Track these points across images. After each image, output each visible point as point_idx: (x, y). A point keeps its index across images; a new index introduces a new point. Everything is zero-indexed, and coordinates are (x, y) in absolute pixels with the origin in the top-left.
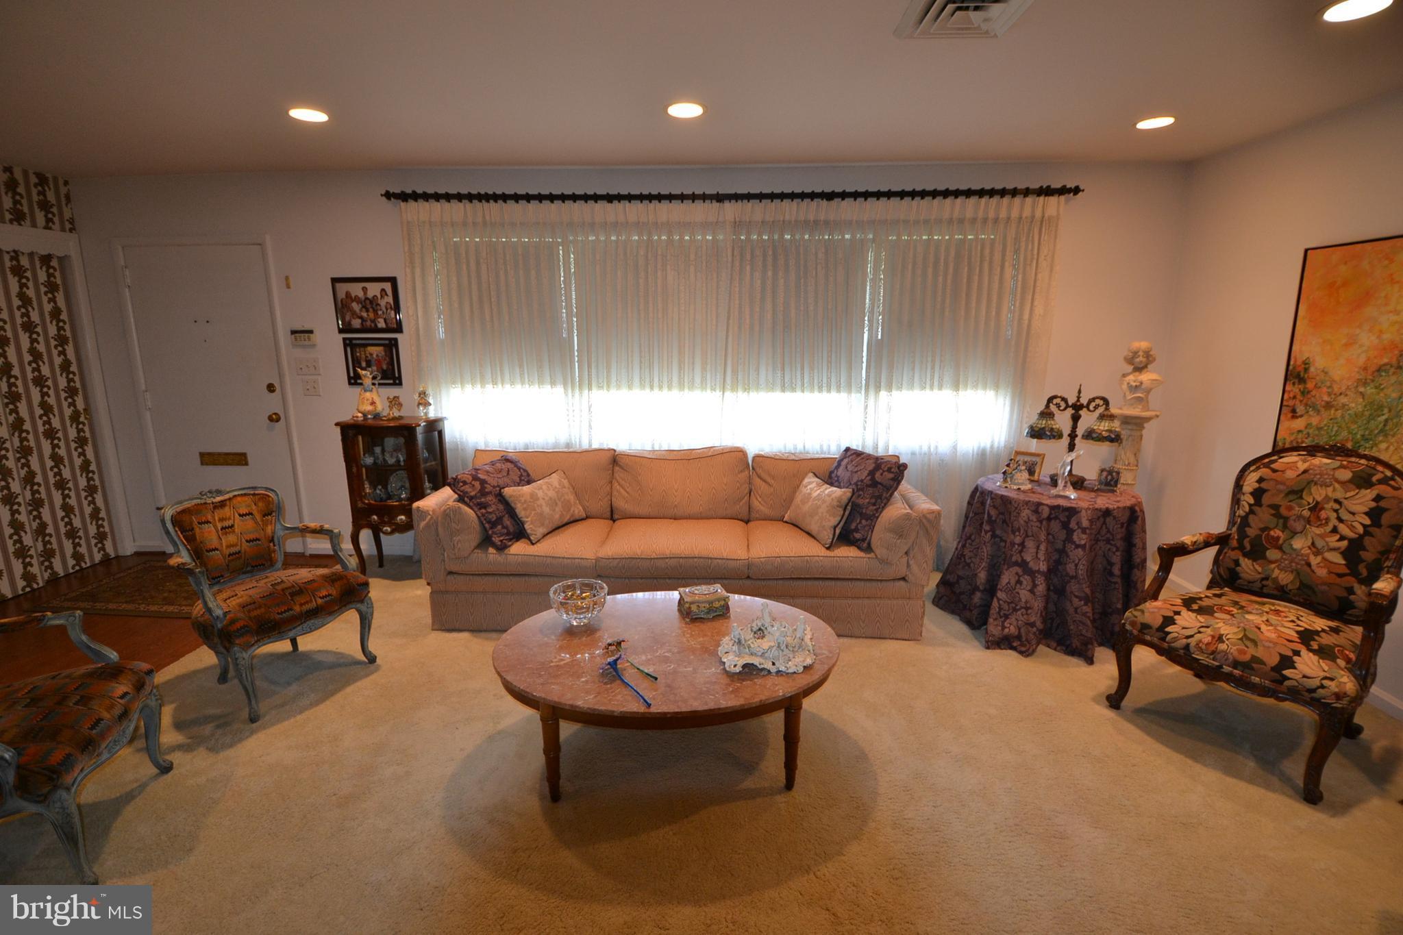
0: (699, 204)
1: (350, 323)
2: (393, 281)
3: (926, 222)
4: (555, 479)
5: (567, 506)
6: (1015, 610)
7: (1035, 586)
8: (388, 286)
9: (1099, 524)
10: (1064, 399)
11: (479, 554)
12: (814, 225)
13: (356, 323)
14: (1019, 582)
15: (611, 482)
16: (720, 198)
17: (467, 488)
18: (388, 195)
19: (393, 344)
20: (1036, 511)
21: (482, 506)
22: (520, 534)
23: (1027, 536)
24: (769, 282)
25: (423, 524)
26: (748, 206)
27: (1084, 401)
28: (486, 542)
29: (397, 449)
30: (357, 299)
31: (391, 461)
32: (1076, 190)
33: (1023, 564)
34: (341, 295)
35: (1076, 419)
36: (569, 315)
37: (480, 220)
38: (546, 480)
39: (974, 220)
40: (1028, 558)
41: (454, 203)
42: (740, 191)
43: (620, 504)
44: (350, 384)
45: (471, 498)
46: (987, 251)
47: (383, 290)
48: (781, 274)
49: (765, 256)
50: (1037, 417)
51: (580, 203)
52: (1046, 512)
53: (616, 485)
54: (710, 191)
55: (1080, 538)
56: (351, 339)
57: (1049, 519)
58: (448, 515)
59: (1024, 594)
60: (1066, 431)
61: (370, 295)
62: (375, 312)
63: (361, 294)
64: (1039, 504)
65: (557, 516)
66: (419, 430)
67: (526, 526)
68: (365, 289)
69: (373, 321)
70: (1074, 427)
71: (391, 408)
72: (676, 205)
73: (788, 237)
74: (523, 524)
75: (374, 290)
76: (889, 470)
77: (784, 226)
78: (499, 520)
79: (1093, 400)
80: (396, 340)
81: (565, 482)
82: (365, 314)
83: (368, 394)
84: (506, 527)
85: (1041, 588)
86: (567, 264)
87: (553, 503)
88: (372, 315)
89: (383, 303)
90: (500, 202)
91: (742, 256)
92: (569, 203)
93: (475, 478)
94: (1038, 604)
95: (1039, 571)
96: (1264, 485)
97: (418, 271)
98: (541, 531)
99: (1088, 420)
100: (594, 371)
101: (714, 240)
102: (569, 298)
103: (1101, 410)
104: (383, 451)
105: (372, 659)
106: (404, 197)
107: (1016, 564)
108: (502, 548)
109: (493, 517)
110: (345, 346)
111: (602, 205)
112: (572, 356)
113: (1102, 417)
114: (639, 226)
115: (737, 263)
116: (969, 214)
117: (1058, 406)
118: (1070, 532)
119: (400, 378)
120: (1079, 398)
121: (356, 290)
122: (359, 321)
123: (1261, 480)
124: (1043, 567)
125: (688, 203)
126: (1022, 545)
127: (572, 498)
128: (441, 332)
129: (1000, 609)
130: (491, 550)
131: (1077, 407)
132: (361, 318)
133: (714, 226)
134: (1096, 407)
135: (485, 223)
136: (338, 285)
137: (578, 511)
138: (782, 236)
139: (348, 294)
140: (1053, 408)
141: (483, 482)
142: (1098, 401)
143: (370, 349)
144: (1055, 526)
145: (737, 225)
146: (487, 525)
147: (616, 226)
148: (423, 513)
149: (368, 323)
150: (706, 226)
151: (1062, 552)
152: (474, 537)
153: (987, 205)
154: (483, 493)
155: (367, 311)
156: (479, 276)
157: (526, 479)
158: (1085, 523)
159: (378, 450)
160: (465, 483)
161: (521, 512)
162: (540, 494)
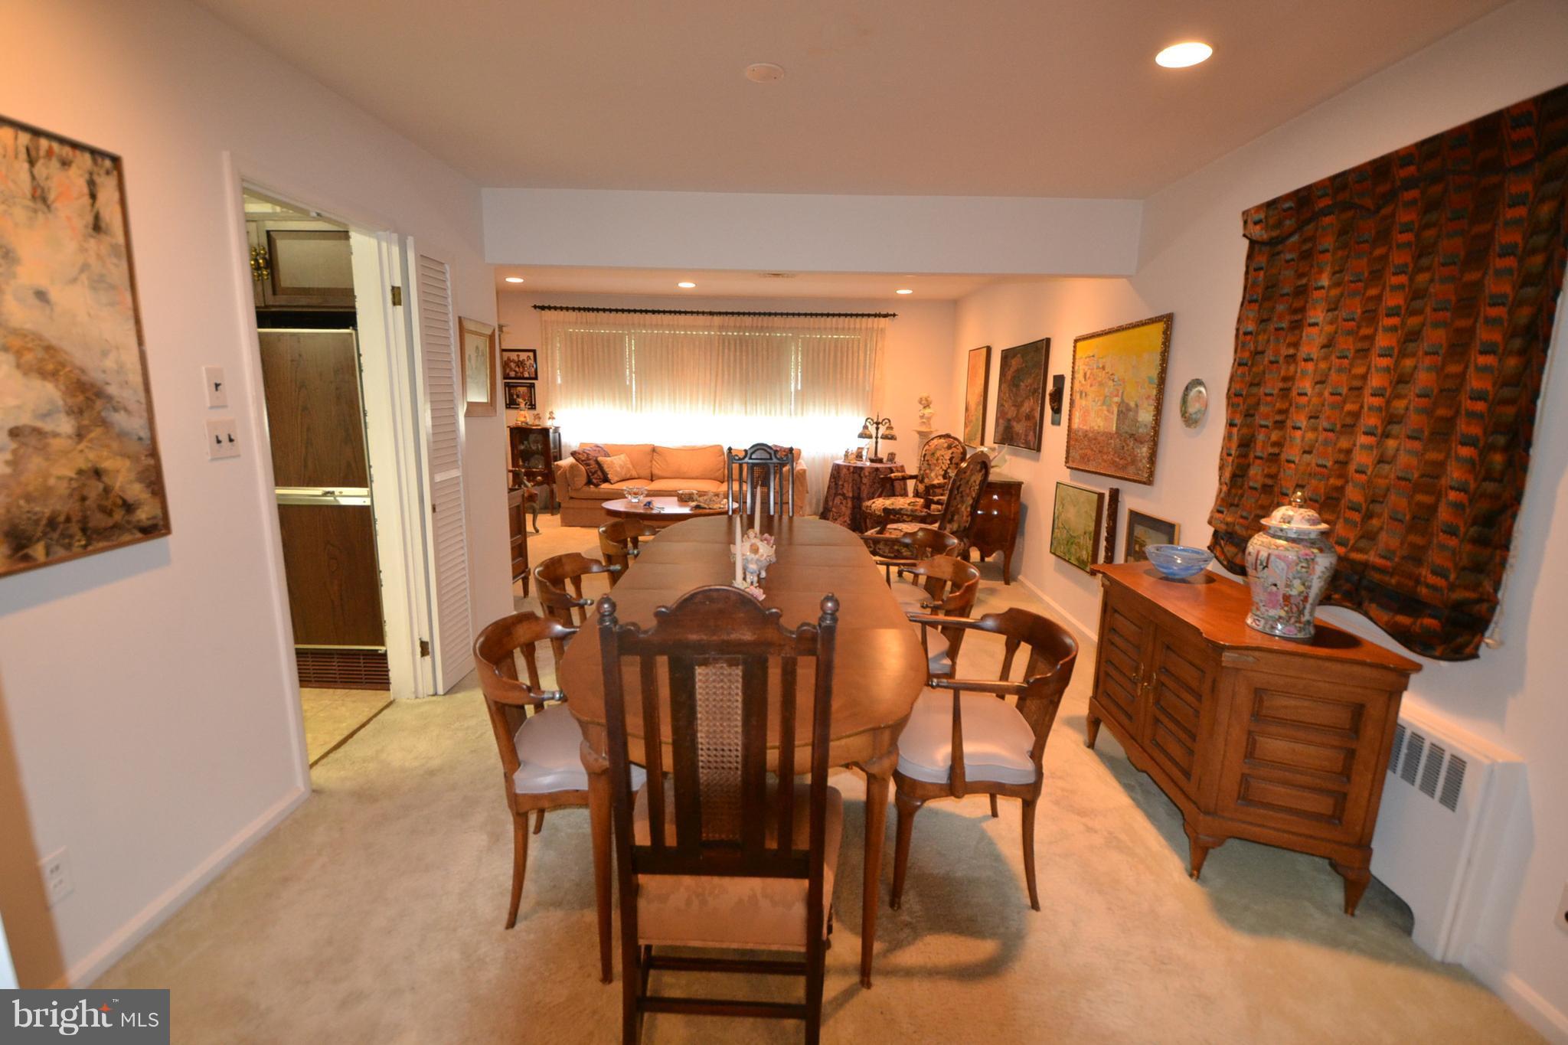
0: (701, 317)
1: (508, 374)
2: (534, 351)
3: (819, 328)
4: (623, 457)
5: (629, 470)
6: (840, 516)
7: (847, 503)
8: (531, 354)
9: (874, 475)
10: (872, 420)
11: (586, 489)
12: (762, 329)
13: (512, 374)
14: (841, 503)
15: (651, 461)
16: (711, 313)
17: (580, 456)
18: (535, 307)
19: (532, 386)
20: (848, 469)
21: (588, 465)
22: (606, 480)
23: (845, 482)
24: (738, 358)
25: (559, 472)
26: (726, 318)
27: (880, 421)
28: (589, 482)
29: (536, 442)
30: (513, 361)
31: (534, 448)
32: (894, 315)
33: (843, 495)
34: (505, 359)
35: (877, 429)
36: (631, 372)
37: (585, 321)
38: (618, 456)
39: (843, 329)
40: (845, 492)
41: (570, 312)
42: (721, 311)
43: (656, 472)
44: (507, 408)
45: (583, 461)
46: (850, 345)
47: (528, 356)
48: (744, 354)
49: (735, 344)
50: (862, 429)
51: (638, 314)
52: (852, 469)
53: (654, 462)
54: (707, 310)
55: (865, 480)
56: (509, 383)
57: (853, 473)
58: (572, 467)
59: (844, 509)
60: (874, 435)
61: (521, 359)
62: (523, 368)
63: (516, 359)
64: (849, 466)
65: (623, 473)
66: (551, 431)
67: (609, 476)
68: (518, 356)
69: (522, 373)
70: (877, 433)
71: (535, 419)
72: (689, 317)
73: (747, 334)
74: (607, 474)
75: (523, 356)
76: (784, 451)
77: (746, 328)
78: (596, 472)
79: (884, 420)
80: (534, 384)
81: (628, 459)
82: (517, 369)
83: (522, 412)
84: (598, 475)
85: (850, 504)
86: (630, 345)
87: (622, 467)
88: (521, 370)
89: (528, 363)
90: (595, 312)
91: (724, 343)
92: (632, 314)
93: (584, 452)
94: (848, 512)
95: (849, 497)
96: (953, 455)
97: (549, 347)
98: (616, 479)
99: (882, 430)
100: (643, 400)
101: (709, 334)
102: (631, 363)
103: (887, 425)
104: (529, 443)
105: (537, 531)
106: (543, 308)
107: (840, 494)
108: (597, 485)
109: (593, 470)
110: (505, 386)
111: (650, 315)
112: (632, 394)
113: (888, 428)
114: (670, 327)
115: (721, 348)
116: (829, 326)
117: (870, 423)
118: (861, 478)
119: (535, 405)
120: (878, 419)
121: (513, 356)
122: (514, 373)
123: (952, 453)
124: (851, 495)
125: (695, 315)
126: (843, 485)
127: (631, 466)
128: (559, 381)
129: (833, 516)
130: (592, 486)
131: (878, 423)
132: (515, 371)
133: (709, 328)
134: (886, 423)
135: (587, 322)
136: (504, 353)
137: (634, 474)
138: (744, 333)
139: (509, 359)
140: (868, 424)
141: (588, 454)
142: (886, 421)
143: (519, 388)
144: (856, 476)
145: (721, 328)
146: (590, 474)
147: (657, 326)
148: (559, 467)
149: (519, 374)
150: (704, 328)
151: (859, 489)
152: (584, 480)
153: (849, 322)
154: (588, 459)
155: (519, 367)
156: (583, 352)
157: (607, 455)
158: (867, 474)
159: (526, 442)
160: (579, 454)
161: (605, 467)
162: (615, 462)
